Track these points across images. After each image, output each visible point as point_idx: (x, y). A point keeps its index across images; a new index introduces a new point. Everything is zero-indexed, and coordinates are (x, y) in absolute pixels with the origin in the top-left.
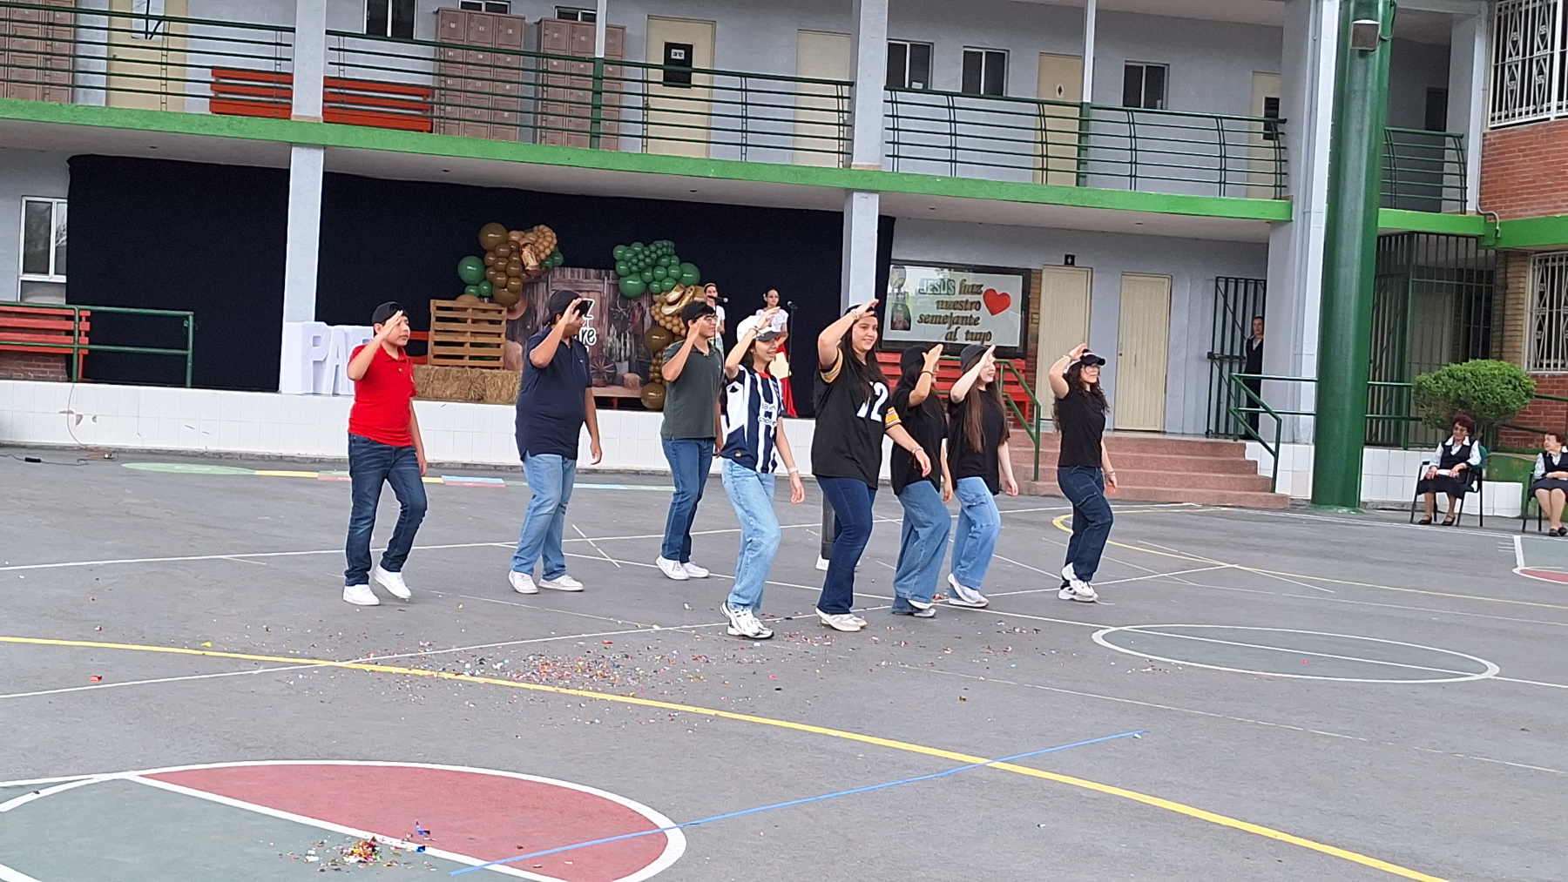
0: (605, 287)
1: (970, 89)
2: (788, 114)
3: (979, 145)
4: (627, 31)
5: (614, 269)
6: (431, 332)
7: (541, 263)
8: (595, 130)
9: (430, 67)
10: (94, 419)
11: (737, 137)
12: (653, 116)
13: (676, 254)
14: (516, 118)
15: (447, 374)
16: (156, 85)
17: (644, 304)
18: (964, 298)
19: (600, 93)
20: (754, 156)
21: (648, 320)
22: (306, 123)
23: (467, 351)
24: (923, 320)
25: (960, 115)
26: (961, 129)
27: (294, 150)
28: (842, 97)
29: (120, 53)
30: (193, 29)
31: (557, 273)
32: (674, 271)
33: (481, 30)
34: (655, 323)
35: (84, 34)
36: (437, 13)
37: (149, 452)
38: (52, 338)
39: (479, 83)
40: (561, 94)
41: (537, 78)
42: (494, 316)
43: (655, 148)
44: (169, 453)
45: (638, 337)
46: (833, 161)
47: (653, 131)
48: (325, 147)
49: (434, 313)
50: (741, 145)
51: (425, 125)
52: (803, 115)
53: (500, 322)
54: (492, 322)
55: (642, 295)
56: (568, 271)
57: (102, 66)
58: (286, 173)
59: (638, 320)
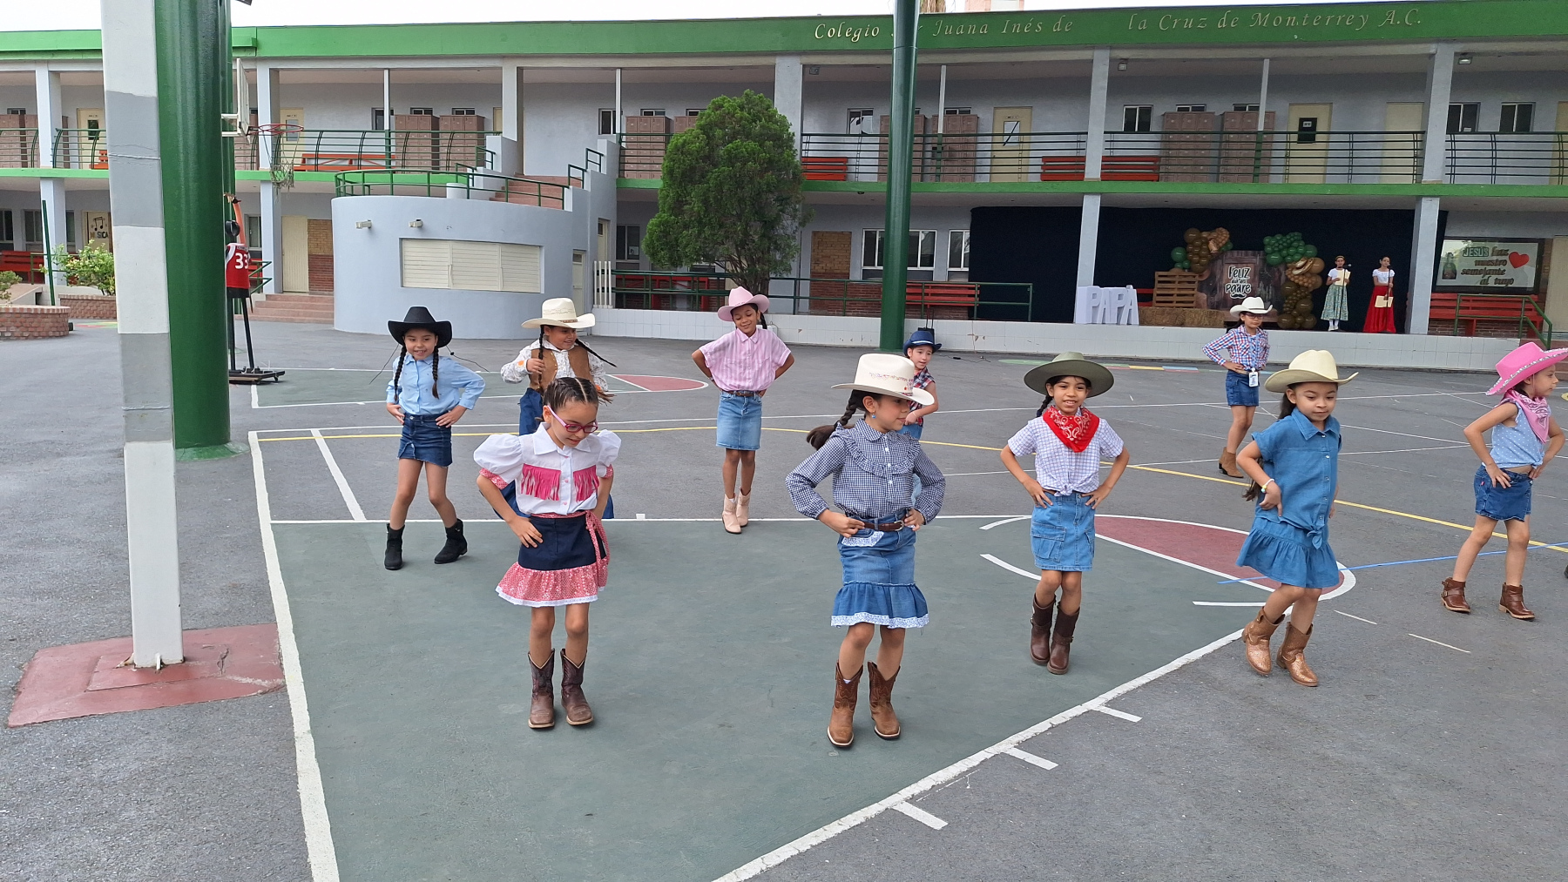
0: (1257, 260)
1: (1506, 128)
2: (1378, 153)
3: (1510, 163)
4: (1277, 113)
5: (1263, 249)
6: (1155, 289)
7: (1220, 249)
8: (1257, 171)
9: (1158, 145)
10: (984, 338)
11: (1346, 170)
12: (1292, 162)
13: (1303, 240)
14: (1209, 169)
15: (1164, 311)
16: (1016, 169)
17: (1282, 269)
18: (1495, 258)
19: (1260, 151)
20: (1357, 180)
21: (1283, 278)
22: (1093, 182)
23: (1175, 298)
24: (1465, 272)
25: (1499, 146)
26: (1499, 154)
27: (1085, 196)
28: (1417, 141)
29: (997, 154)
30: (1033, 138)
31: (1229, 254)
32: (1301, 250)
33: (1189, 122)
34: (1287, 280)
35: (981, 147)
36: (1163, 115)
37: (1010, 354)
38: (962, 299)
39: (1186, 152)
40: (1234, 153)
41: (1220, 145)
42: (1193, 280)
43: (1294, 180)
44: (1019, 354)
45: (1277, 288)
46: (1409, 180)
47: (1292, 170)
48: (1101, 194)
49: (1157, 279)
50: (1349, 174)
51: (1155, 178)
52: (1387, 154)
53: (1194, 282)
54: (1189, 282)
55: (1280, 264)
56: (1235, 253)
57: (988, 162)
58: (1080, 209)
59: (1277, 279)
